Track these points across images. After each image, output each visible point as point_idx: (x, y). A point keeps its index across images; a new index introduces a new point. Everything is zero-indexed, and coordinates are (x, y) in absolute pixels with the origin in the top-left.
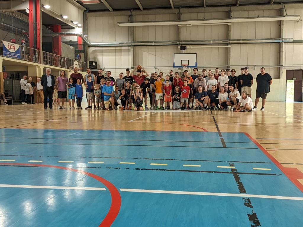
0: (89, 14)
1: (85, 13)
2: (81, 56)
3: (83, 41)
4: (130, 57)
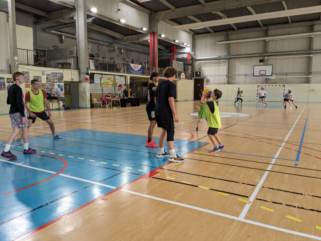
0: (196, 36)
1: (193, 36)
2: (189, 69)
3: (191, 57)
4: (226, 67)
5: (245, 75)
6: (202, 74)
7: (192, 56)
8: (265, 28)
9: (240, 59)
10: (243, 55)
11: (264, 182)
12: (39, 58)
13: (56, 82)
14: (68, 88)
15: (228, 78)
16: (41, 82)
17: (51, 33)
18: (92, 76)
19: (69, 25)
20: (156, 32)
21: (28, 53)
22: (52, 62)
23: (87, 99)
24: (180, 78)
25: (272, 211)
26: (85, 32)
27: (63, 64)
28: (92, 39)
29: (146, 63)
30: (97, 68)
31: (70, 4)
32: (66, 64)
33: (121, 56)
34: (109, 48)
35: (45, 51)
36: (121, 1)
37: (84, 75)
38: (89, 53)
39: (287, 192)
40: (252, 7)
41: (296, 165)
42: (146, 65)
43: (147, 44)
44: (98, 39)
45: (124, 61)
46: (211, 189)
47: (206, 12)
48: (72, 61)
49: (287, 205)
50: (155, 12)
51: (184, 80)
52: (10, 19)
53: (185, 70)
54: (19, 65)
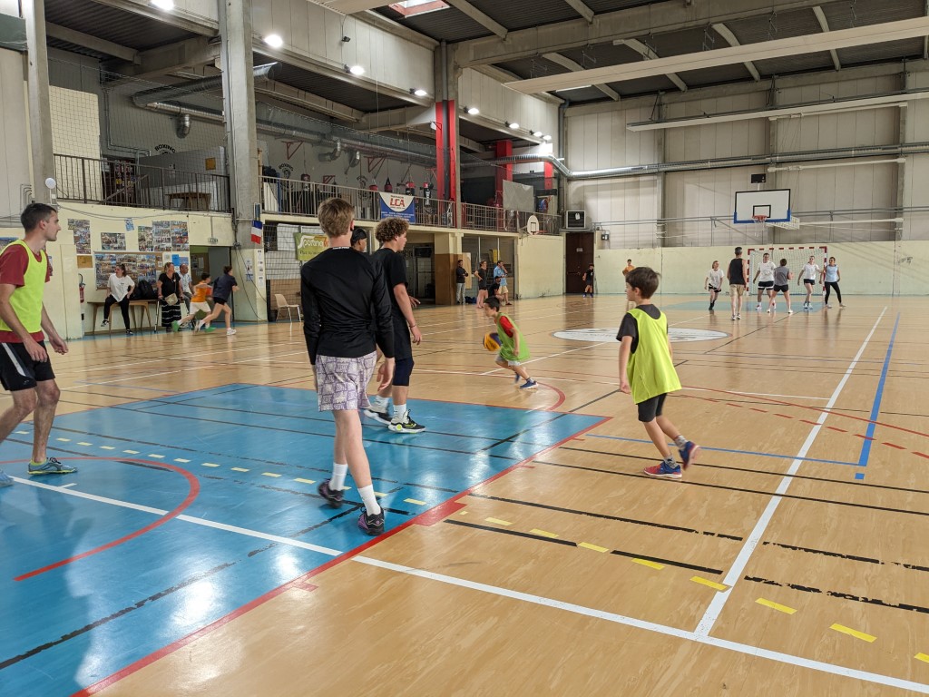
0: (569, 111)
1: (561, 109)
2: (549, 204)
3: (556, 171)
4: (656, 197)
5: (712, 220)
6: (589, 219)
7: (557, 168)
8: (766, 84)
9: (697, 173)
10: (706, 161)
11: (769, 527)
12: (118, 181)
13: (168, 250)
14: (201, 266)
15: (664, 228)
16: (125, 248)
17: (151, 110)
18: (271, 230)
19: (203, 85)
20: (453, 101)
21: (86, 167)
22: (156, 193)
23: (258, 296)
24: (526, 230)
25: (791, 611)
26: (249, 103)
27: (187, 198)
28: (269, 123)
29: (425, 190)
30: (284, 208)
31: (205, 24)
32: (195, 196)
33: (355, 172)
34: (318, 149)
35: (133, 161)
36: (351, 15)
37: (247, 226)
38: (261, 164)
39: (834, 555)
40: (726, 24)
41: (860, 476)
42: (425, 196)
43: (428, 134)
44: (287, 123)
45: (363, 184)
46: (615, 552)
47: (595, 41)
48: (212, 188)
49: (835, 594)
50: (448, 42)
51: (536, 236)
52: (33, 70)
53: (539, 208)
54: (59, 203)
